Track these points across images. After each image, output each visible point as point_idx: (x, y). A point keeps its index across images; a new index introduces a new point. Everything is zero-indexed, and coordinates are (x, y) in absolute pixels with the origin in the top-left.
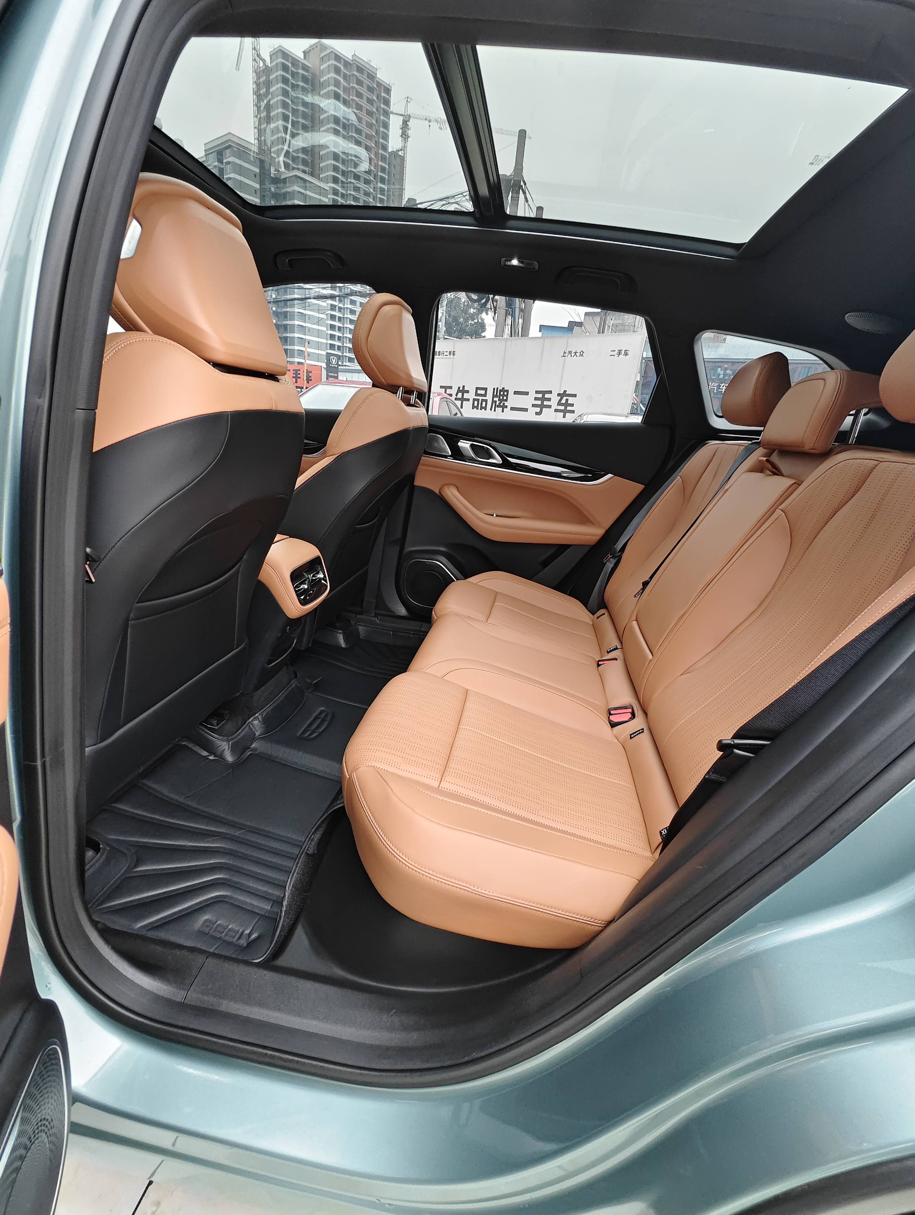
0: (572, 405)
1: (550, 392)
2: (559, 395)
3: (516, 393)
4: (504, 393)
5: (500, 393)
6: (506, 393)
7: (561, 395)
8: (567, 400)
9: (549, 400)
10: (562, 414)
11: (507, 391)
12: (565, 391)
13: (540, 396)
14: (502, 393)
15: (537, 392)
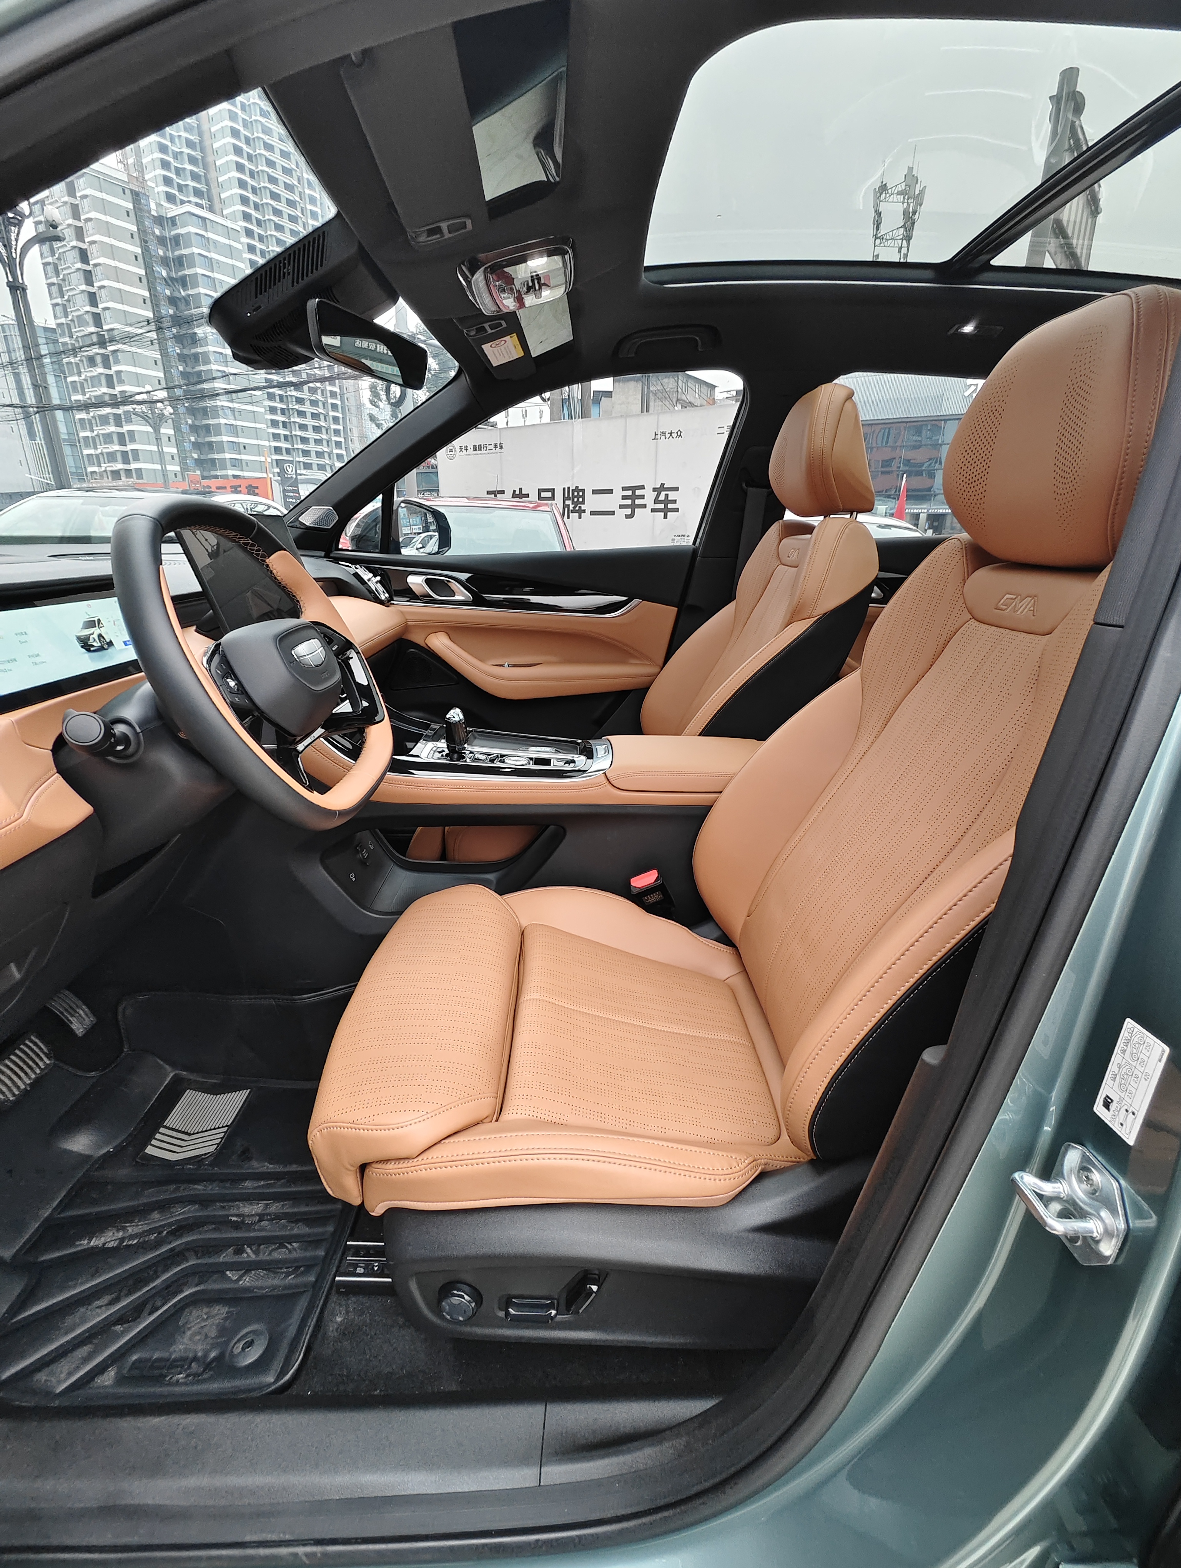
0: (674, 502)
1: (643, 487)
2: (654, 490)
3: (595, 492)
4: (578, 493)
5: (573, 494)
6: (581, 494)
7: (658, 490)
8: (667, 495)
9: (643, 497)
10: (663, 514)
11: (583, 491)
12: (663, 484)
13: (629, 493)
14: (576, 494)
15: (624, 489)
